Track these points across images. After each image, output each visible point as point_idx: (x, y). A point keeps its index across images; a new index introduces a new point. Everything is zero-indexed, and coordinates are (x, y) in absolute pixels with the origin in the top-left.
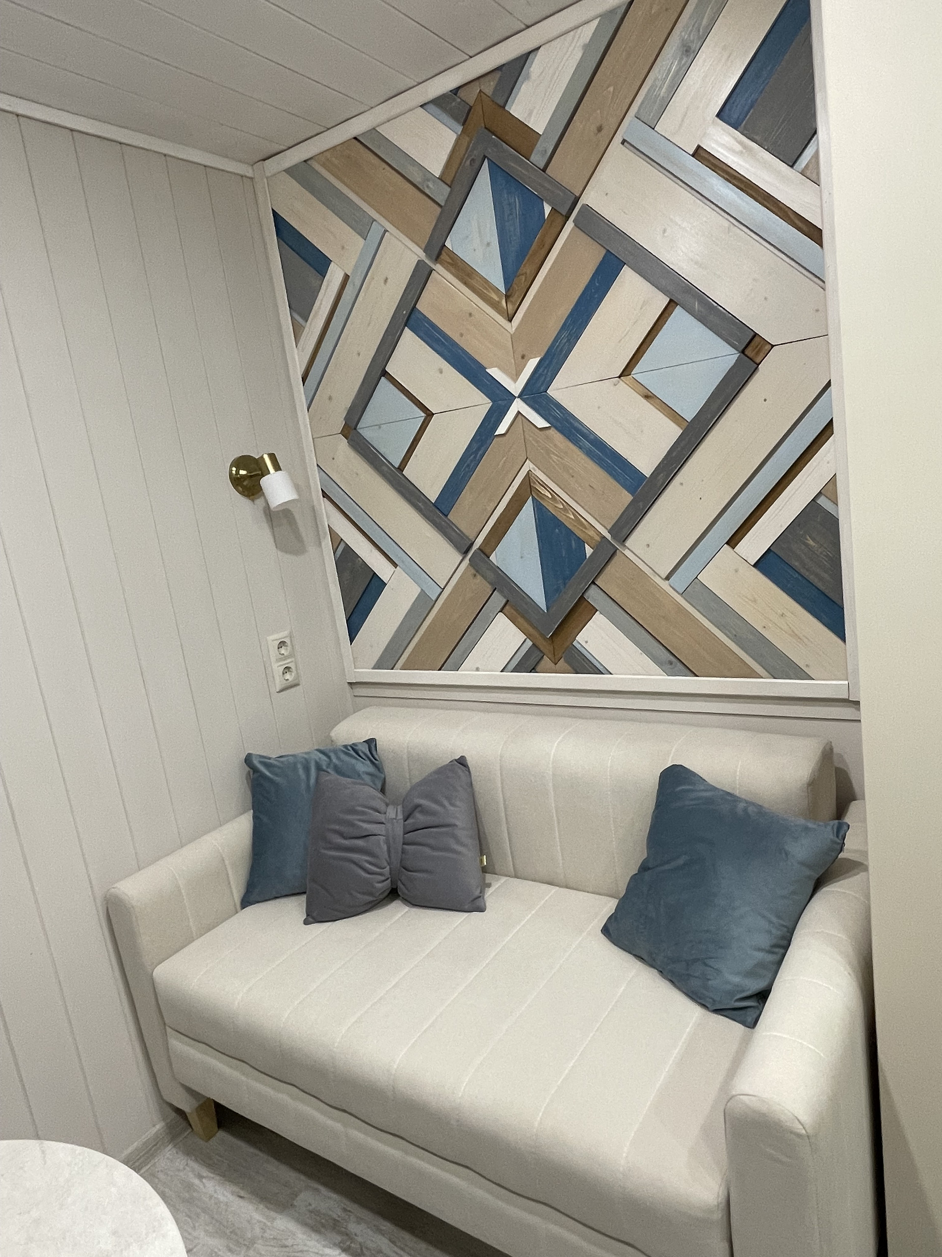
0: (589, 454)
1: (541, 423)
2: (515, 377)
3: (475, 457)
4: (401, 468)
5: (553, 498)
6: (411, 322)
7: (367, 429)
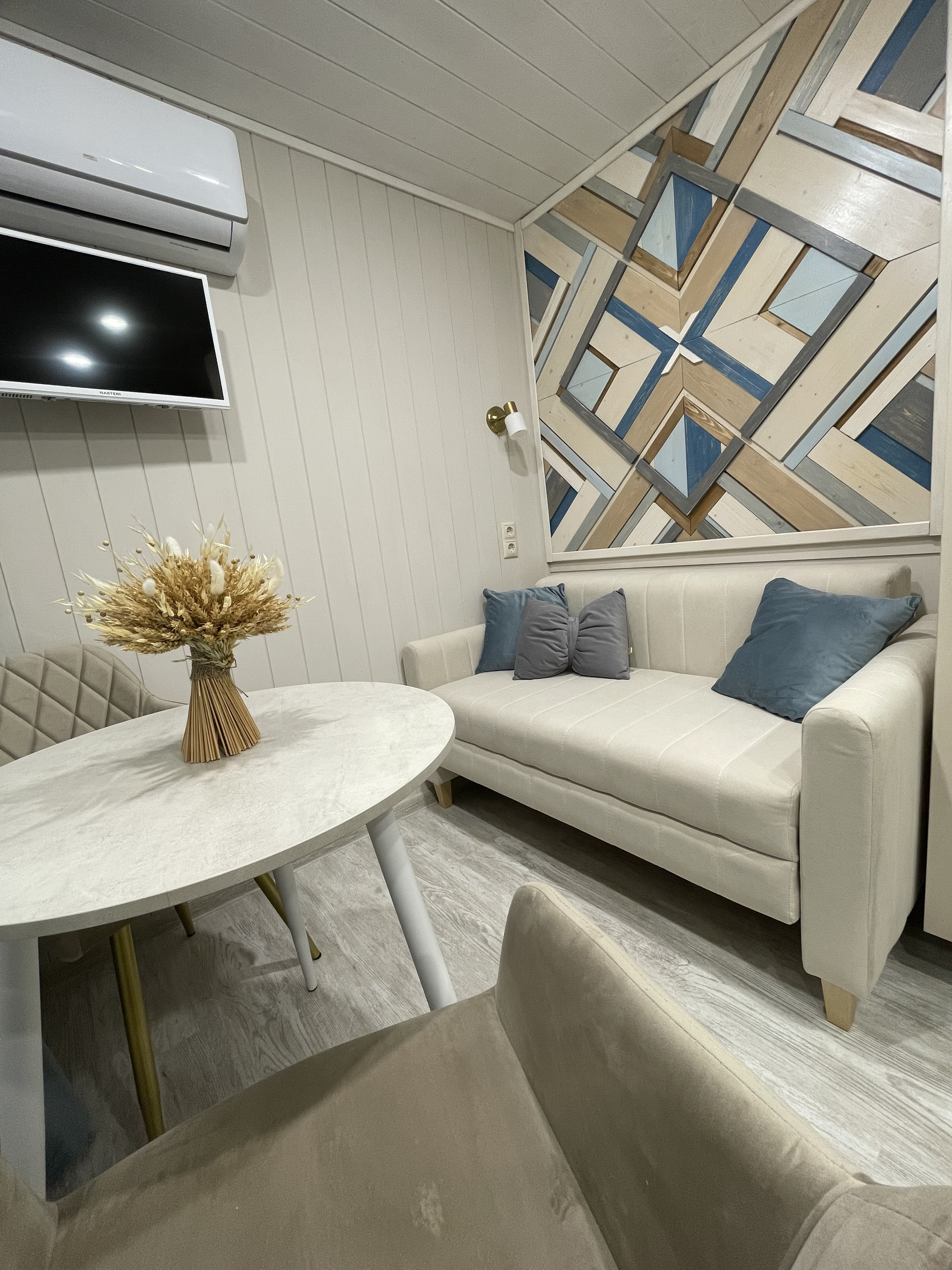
0: (730, 376)
1: (695, 359)
2: (679, 331)
3: (646, 393)
4: (594, 412)
5: (700, 414)
6: (610, 306)
7: (574, 389)
